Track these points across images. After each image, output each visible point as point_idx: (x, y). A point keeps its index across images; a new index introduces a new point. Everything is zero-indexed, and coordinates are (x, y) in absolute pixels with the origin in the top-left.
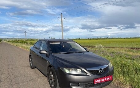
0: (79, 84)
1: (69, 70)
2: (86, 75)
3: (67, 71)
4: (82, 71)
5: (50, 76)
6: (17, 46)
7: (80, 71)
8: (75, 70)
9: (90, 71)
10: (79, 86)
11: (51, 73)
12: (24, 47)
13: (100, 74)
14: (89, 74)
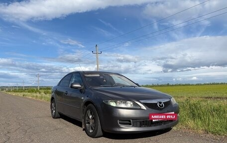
0: (130, 121)
1: (116, 103)
2: (141, 109)
3: (113, 104)
4: (135, 104)
5: (87, 118)
6: (24, 95)
7: (132, 103)
8: (124, 103)
9: (145, 104)
10: (130, 124)
11: (89, 112)
12: (37, 96)
13: (159, 109)
14: (144, 107)
